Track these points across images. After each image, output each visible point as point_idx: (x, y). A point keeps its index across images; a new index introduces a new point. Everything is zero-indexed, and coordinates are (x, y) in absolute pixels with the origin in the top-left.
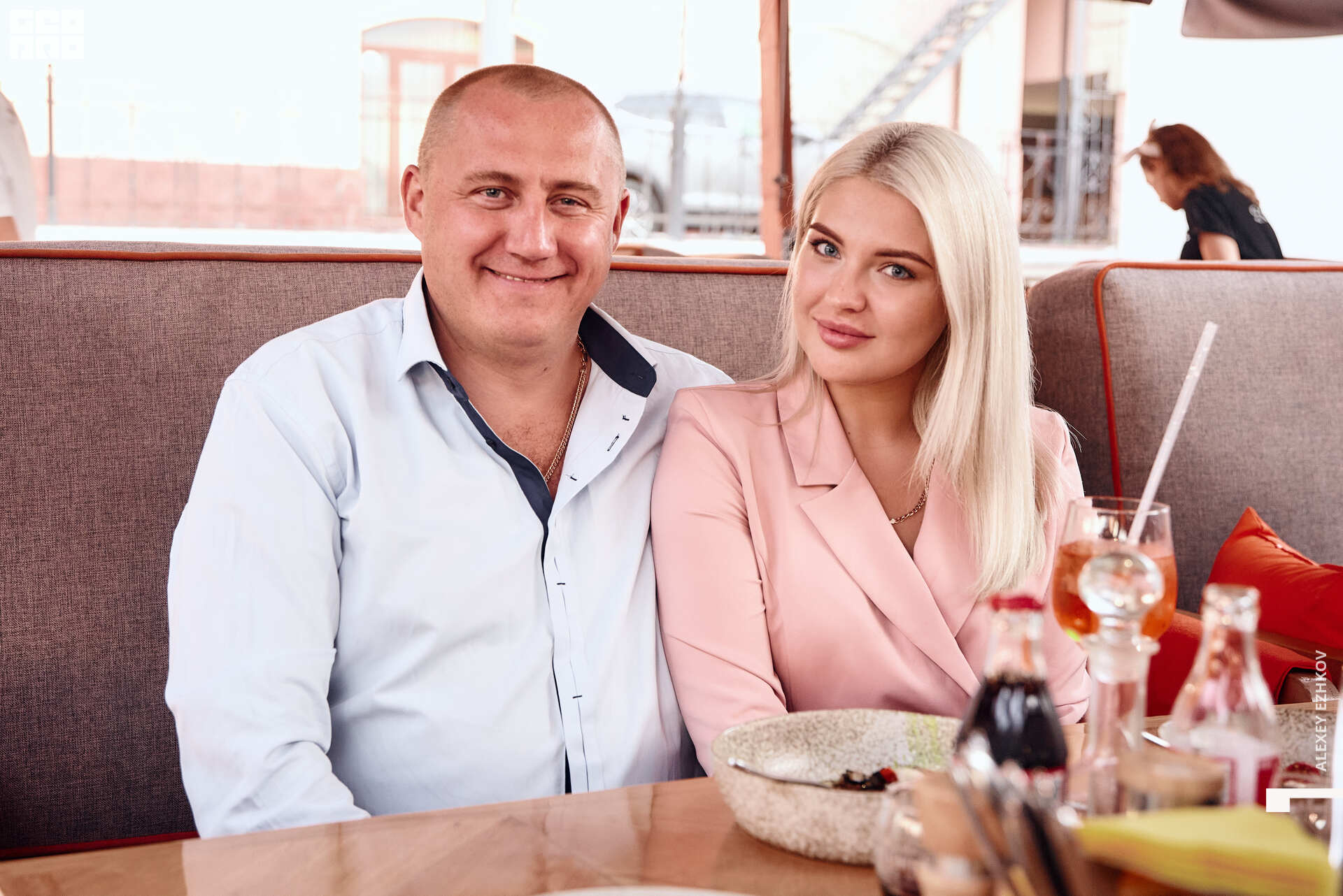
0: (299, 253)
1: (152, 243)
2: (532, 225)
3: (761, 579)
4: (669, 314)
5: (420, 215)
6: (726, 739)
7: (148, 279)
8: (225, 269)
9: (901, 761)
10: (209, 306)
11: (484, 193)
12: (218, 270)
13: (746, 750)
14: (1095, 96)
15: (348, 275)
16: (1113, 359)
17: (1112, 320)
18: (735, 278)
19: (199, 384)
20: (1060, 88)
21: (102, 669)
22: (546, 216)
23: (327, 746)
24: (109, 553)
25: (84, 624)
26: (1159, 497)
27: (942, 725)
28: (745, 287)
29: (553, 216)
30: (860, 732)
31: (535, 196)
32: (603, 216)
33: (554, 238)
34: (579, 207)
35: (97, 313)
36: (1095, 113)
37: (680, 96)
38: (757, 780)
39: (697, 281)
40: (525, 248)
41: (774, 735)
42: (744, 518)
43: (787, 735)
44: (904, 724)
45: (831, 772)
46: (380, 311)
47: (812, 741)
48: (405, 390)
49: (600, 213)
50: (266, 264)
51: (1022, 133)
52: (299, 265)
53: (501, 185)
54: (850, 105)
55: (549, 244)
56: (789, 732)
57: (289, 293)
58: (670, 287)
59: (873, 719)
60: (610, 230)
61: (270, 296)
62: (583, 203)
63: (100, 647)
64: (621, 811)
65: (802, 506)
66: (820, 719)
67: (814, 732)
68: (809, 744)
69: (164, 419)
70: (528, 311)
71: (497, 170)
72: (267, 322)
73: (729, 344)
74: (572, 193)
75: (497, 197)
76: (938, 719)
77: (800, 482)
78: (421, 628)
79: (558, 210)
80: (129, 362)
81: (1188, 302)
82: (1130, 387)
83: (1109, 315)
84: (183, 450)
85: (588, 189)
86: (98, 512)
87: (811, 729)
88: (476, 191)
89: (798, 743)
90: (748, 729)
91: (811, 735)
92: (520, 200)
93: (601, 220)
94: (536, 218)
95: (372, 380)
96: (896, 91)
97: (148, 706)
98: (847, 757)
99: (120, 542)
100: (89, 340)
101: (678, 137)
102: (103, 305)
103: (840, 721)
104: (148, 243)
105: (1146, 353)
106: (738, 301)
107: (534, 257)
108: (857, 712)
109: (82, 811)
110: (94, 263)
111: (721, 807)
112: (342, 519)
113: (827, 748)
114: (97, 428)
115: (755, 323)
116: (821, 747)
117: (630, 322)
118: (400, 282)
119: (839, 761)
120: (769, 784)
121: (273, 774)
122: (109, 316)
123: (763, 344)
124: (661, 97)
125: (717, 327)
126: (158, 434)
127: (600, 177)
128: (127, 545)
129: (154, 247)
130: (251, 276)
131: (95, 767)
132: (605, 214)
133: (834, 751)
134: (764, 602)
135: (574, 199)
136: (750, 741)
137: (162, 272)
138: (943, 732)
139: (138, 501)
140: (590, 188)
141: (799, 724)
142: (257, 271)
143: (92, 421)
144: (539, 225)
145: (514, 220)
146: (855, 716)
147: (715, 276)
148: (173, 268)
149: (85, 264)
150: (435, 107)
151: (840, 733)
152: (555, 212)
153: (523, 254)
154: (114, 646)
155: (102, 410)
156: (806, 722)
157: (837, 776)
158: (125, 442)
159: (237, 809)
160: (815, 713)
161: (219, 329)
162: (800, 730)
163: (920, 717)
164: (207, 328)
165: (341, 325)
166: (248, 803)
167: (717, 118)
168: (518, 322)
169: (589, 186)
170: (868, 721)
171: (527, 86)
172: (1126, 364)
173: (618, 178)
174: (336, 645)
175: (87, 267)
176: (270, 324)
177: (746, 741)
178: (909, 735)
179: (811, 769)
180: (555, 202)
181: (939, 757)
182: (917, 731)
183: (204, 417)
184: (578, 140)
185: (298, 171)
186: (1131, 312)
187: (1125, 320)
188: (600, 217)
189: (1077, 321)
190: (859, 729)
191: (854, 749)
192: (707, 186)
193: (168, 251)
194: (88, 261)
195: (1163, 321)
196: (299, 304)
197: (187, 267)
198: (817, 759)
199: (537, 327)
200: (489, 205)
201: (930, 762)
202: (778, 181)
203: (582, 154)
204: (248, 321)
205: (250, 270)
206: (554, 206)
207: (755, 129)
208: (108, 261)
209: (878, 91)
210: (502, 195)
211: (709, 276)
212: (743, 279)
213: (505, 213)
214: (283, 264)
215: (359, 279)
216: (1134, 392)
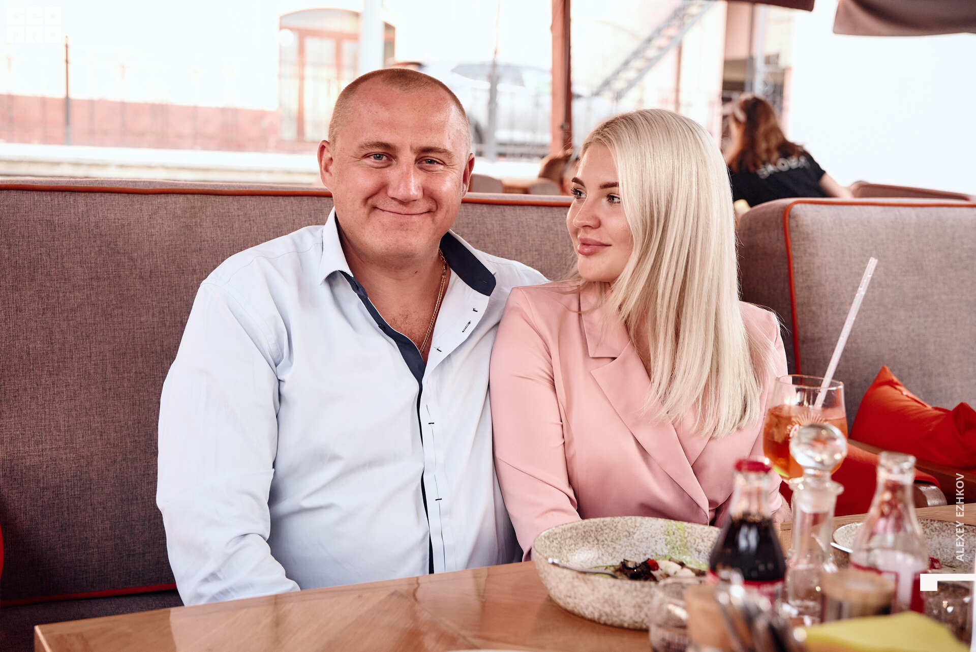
0: (247, 189)
1: (147, 182)
2: (405, 177)
3: (562, 422)
4: (498, 233)
5: (331, 174)
6: (543, 538)
7: (144, 207)
8: (197, 201)
9: (660, 553)
10: (186, 226)
11: (372, 157)
12: (192, 201)
13: (556, 545)
14: (771, 69)
15: (281, 205)
16: (795, 265)
17: (796, 239)
18: (543, 209)
19: (179, 279)
20: (747, 63)
21: (111, 474)
22: (415, 171)
23: (267, 537)
24: (117, 395)
25: (99, 443)
26: (837, 376)
27: (688, 528)
28: (550, 215)
29: (420, 172)
30: (632, 532)
31: (407, 157)
32: (456, 171)
33: (420, 186)
34: (438, 165)
35: (110, 230)
36: (771, 80)
37: (494, 65)
38: (565, 571)
39: (518, 211)
40: (400, 194)
41: (575, 534)
42: (551, 380)
43: (583, 534)
44: (662, 527)
45: (612, 559)
46: (306, 236)
47: (600, 538)
48: (324, 291)
49: (453, 168)
50: (225, 197)
51: (723, 93)
52: (248, 198)
53: (384, 151)
54: (607, 72)
55: (417, 190)
56: (584, 532)
57: (241, 217)
58: (499, 215)
59: (641, 523)
60: (461, 180)
61: (227, 219)
62: (441, 162)
63: (110, 458)
64: (469, 586)
65: (592, 372)
66: (605, 523)
67: (602, 532)
68: (598, 541)
69: (154, 303)
70: (404, 233)
71: (380, 141)
72: (226, 237)
73: (539, 254)
74: (432, 155)
75: (381, 160)
76: (685, 524)
77: (591, 356)
78: (334, 458)
79: (423, 167)
80: (131, 263)
81: (845, 227)
82: (806, 284)
83: (794, 236)
84: (168, 324)
85: (443, 152)
86: (109, 366)
87: (599, 530)
88: (366, 156)
89: (590, 540)
90: (557, 531)
91: (599, 534)
92: (397, 161)
93: (454, 174)
94: (408, 173)
95: (302, 285)
96: (638, 64)
97: (143, 498)
98: (624, 549)
99: (124, 387)
100: (103, 248)
101: (493, 93)
102: (113, 225)
103: (619, 525)
104: (144, 182)
105: (817, 261)
106: (545, 225)
107: (406, 200)
108: (631, 518)
109: (97, 570)
110: (107, 195)
111: (538, 584)
112: (279, 381)
113: (610, 543)
114: (109, 309)
115: (556, 240)
116: (606, 542)
117: (471, 239)
118: (317, 210)
119: (618, 552)
120: (575, 574)
121: (230, 556)
122: (117, 232)
123: (561, 254)
124: (482, 66)
125: (531, 242)
126: (151, 313)
127: (453, 143)
128: (129, 389)
129: (148, 184)
130: (215, 205)
131: (106, 540)
132: (457, 170)
133: (615, 545)
134: (563, 437)
135: (434, 159)
136: (559, 539)
137: (154, 202)
138: (689, 533)
139: (137, 359)
140: (445, 151)
141: (591, 527)
142: (219, 202)
143: (105, 304)
144: (410, 177)
145: (393, 174)
146: (629, 522)
147: (529, 207)
148: (161, 199)
149: (101, 196)
150: (339, 100)
151: (619, 533)
152: (421, 168)
153: (399, 197)
154: (120, 458)
155: (112, 296)
156: (596, 525)
157: (617, 562)
158: (129, 319)
159: (206, 580)
160: (602, 519)
161: (193, 242)
162: (592, 531)
163: (673, 522)
164: (185, 241)
165: (280, 245)
166: (214, 576)
167: (519, 81)
168: (397, 241)
169: (445, 150)
170: (638, 525)
171: (400, 83)
172: (804, 269)
173: (465, 144)
174: (274, 466)
175: (102, 198)
176: (227, 238)
177: (557, 539)
178: (665, 534)
179: (599, 558)
180: (421, 161)
181: (686, 550)
182: (671, 532)
183: (182, 302)
184: (437, 118)
185: (235, 111)
186: (808, 234)
187: (803, 239)
188: (454, 172)
189: (772, 240)
190: (632, 530)
191: (628, 544)
192: (512, 126)
193: (158, 187)
194: (103, 194)
195: (829, 240)
196: (247, 225)
197: (171, 199)
198: (603, 550)
199: (410, 245)
200: (376, 165)
201: (679, 553)
202: (562, 127)
203: (440, 128)
204: (213, 236)
205: (214, 201)
206: (420, 165)
207: (547, 89)
208: (117, 194)
209: (626, 64)
210: (384, 158)
211: (526, 207)
212: (548, 209)
213: (387, 170)
214: (237, 197)
215: (289, 208)
216: (809, 288)
